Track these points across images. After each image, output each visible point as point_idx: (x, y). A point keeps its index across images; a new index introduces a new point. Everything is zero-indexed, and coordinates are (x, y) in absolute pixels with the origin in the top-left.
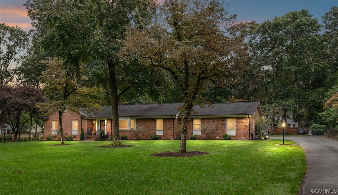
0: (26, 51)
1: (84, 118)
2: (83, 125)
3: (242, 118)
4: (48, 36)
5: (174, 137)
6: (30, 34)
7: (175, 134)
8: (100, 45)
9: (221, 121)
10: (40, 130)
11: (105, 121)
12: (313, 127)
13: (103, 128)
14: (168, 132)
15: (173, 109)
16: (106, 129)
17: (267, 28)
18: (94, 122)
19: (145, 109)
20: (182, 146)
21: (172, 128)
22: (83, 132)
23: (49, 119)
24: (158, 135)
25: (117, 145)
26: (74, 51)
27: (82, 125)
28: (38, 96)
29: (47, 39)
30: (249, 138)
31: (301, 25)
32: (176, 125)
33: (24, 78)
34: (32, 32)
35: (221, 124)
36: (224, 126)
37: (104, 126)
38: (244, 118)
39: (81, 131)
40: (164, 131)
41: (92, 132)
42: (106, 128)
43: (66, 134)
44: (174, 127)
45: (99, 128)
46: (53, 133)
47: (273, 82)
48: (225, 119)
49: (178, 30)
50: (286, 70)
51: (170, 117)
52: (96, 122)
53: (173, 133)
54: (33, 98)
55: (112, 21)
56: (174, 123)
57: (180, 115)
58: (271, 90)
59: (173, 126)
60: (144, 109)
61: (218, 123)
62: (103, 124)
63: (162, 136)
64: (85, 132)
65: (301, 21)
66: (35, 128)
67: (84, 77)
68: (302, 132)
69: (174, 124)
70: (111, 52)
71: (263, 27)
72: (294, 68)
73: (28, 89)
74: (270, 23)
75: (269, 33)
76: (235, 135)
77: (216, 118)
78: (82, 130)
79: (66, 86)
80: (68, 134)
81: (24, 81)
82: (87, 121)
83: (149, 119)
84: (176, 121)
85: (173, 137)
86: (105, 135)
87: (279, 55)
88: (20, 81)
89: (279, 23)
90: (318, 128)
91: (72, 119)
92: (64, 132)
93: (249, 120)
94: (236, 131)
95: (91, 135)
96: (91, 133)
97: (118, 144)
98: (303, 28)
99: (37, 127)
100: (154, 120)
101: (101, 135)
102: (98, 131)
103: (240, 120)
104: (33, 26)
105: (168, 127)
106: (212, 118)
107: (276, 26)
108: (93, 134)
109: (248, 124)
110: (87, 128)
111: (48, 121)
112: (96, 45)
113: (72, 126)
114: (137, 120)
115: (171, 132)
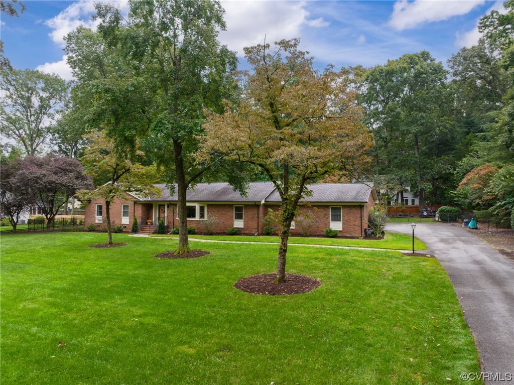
0: (62, 104)
1: (138, 202)
2: (136, 212)
3: (352, 207)
4: (96, 110)
5: (258, 231)
6: (70, 86)
7: (259, 226)
8: (164, 124)
9: (322, 210)
10: (78, 205)
11: (164, 205)
12: (442, 211)
13: (162, 215)
14: (251, 223)
15: (256, 191)
17: (378, 77)
19: (219, 190)
20: (280, 273)
21: (256, 218)
22: (136, 222)
23: (92, 202)
24: (236, 228)
25: (184, 252)
26: (130, 132)
28: (78, 172)
29: (94, 114)
30: (362, 234)
31: (422, 73)
32: (261, 215)
33: (59, 138)
34: (72, 84)
35: (322, 214)
36: (326, 217)
37: (164, 212)
39: (133, 220)
40: (245, 222)
41: (148, 221)
42: (166, 216)
43: (114, 222)
44: (258, 217)
45: (157, 216)
46: (97, 222)
47: (386, 147)
48: (328, 207)
49: (275, 114)
50: (404, 131)
51: (253, 203)
52: (152, 207)
53: (256, 225)
54: (72, 175)
55: (181, 88)
56: (258, 211)
57: (266, 200)
58: (383, 157)
59: (257, 215)
60: (217, 190)
61: (319, 213)
62: (162, 210)
63: (243, 228)
64: (139, 221)
65: (422, 67)
66: (71, 203)
67: (139, 152)
68: (425, 214)
69: (258, 213)
70: (179, 132)
71: (372, 75)
72: (414, 129)
73: (65, 162)
74: (381, 70)
75: (381, 82)
76: (342, 229)
78: (135, 219)
79: (116, 167)
80: (116, 223)
81: (59, 141)
82: (141, 205)
83: (225, 206)
84: (261, 209)
85: (256, 230)
86: (166, 225)
87: (394, 111)
88: (54, 142)
89: (393, 70)
90: (448, 211)
91: (122, 203)
92: (112, 220)
93: (361, 210)
94: (344, 224)
95: (147, 224)
96: (147, 223)
97: (186, 250)
98: (424, 78)
99: (74, 202)
101: (160, 226)
102: (155, 221)
103: (348, 209)
104: (74, 76)
105: (250, 216)
107: (390, 73)
108: (149, 223)
109: (359, 215)
110: (141, 216)
111: (90, 204)
112: (159, 125)
113: (121, 212)
114: (209, 206)
115: (254, 224)
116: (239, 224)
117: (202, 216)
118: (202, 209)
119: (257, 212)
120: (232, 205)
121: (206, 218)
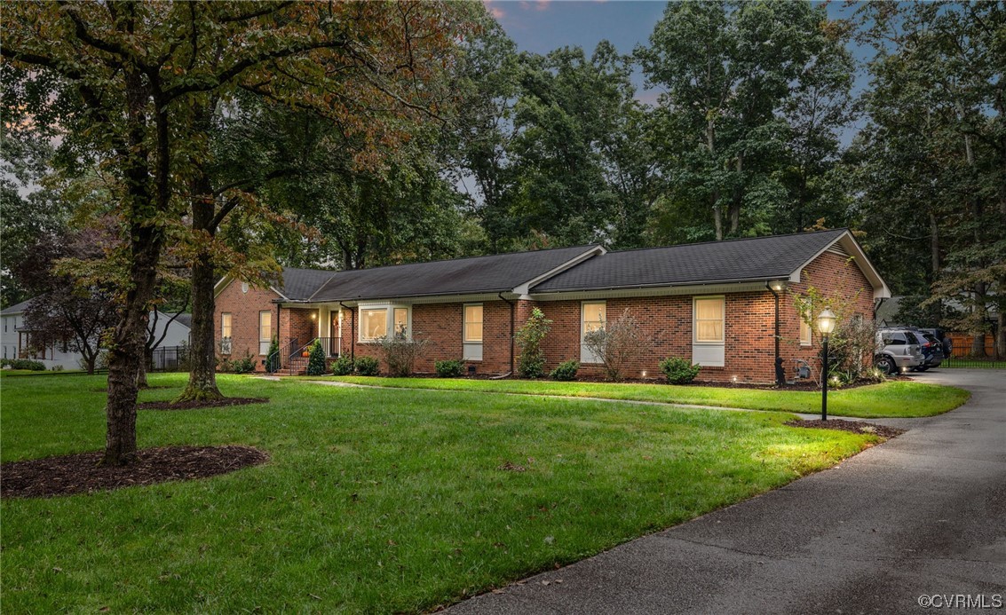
1: (283, 306)
3: (751, 296)
5: (512, 370)
7: (515, 357)
9: (673, 309)
11: (337, 312)
13: (336, 334)
14: (497, 348)
16: (342, 338)
18: (314, 316)
21: (509, 336)
23: (216, 309)
24: (468, 361)
27: (279, 327)
35: (673, 322)
36: (682, 327)
38: (757, 295)
40: (487, 345)
42: (339, 336)
43: (248, 352)
44: (512, 333)
45: (329, 338)
46: (224, 351)
48: (688, 299)
51: (497, 296)
52: (317, 317)
53: (509, 354)
56: (513, 317)
59: (509, 328)
61: (662, 317)
63: (481, 363)
64: (285, 347)
69: (512, 322)
76: (723, 365)
77: (658, 297)
78: (273, 342)
80: (251, 352)
82: (291, 312)
83: (445, 306)
84: (520, 311)
85: (508, 367)
91: (260, 308)
92: (244, 347)
93: (777, 304)
94: (729, 347)
95: (302, 356)
96: (302, 352)
100: (459, 307)
103: (741, 304)
105: (495, 331)
106: (640, 298)
108: (305, 353)
109: (771, 321)
110: (289, 336)
113: (259, 329)
114: (413, 309)
115: (504, 352)
119: (509, 319)
120: (461, 304)
121: (409, 339)
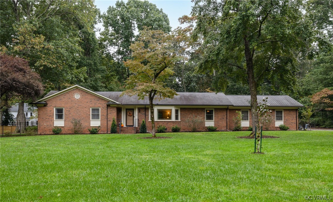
1: (111, 106)
2: (109, 115)
7: (228, 125)
14: (221, 123)
21: (226, 119)
22: (115, 123)
23: (48, 105)
36: (273, 117)
37: (133, 115)
38: (292, 110)
40: (216, 122)
46: (56, 125)
59: (226, 116)
62: (130, 113)
78: (114, 121)
80: (83, 125)
85: (226, 128)
93: (296, 112)
103: (288, 112)
105: (220, 117)
109: (295, 116)
111: (46, 108)
113: (90, 115)
114: (181, 109)
115: (223, 123)
116: (210, 124)
117: (177, 118)
118: (177, 111)
119: (226, 114)
120: (204, 109)
121: (179, 120)
